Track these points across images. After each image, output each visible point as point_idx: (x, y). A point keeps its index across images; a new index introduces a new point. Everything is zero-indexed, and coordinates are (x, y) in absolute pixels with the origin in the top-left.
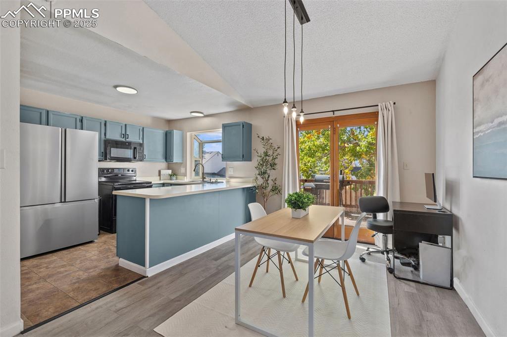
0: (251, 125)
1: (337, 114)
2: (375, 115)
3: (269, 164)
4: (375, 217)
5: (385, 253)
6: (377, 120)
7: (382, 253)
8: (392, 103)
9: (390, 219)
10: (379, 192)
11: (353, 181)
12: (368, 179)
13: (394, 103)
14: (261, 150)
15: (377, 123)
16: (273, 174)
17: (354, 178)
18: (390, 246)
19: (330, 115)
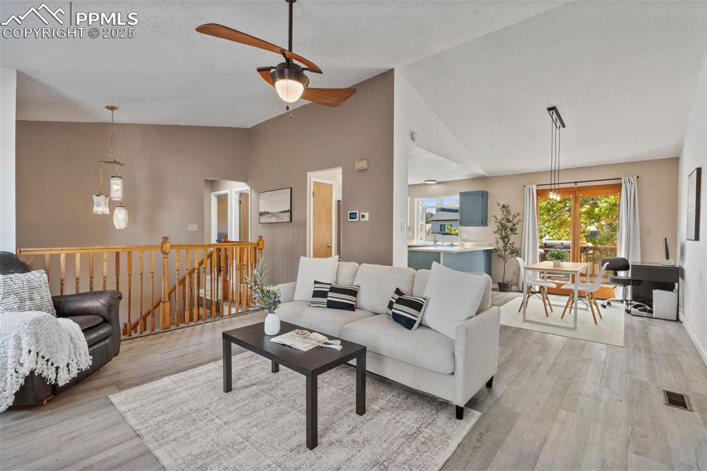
0: (487, 193)
1: (579, 185)
2: (619, 187)
3: (507, 228)
4: (616, 274)
5: (624, 302)
6: (620, 192)
7: (622, 301)
8: (635, 177)
9: (630, 276)
10: (621, 254)
11: (590, 248)
12: (609, 246)
13: (638, 177)
14: (500, 216)
15: (620, 195)
16: (512, 238)
17: (590, 245)
18: (629, 297)
19: (573, 185)
